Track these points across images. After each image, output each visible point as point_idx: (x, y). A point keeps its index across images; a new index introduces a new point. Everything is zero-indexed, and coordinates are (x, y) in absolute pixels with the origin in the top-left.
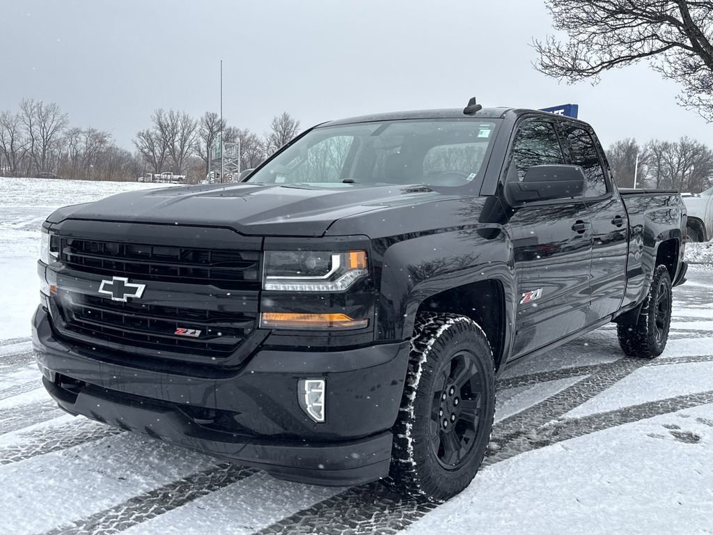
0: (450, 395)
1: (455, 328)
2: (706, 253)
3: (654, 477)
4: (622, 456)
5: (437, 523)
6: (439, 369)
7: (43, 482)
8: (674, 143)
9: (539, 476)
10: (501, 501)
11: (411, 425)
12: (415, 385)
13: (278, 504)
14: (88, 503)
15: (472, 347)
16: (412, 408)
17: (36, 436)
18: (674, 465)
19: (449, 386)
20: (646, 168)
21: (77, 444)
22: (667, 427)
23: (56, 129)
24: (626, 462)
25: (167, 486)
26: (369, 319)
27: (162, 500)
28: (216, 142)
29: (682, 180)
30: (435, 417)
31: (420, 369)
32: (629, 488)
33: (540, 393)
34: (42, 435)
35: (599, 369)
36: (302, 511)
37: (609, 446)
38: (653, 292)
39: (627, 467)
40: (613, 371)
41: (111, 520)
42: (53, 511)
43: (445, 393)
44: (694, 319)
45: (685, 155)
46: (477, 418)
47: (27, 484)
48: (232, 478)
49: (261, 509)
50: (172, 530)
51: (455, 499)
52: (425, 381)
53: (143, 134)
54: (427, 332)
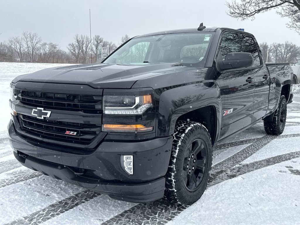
0: (192, 158)
1: (194, 128)
2: (298, 89)
3: (283, 192)
4: (269, 182)
5: (186, 217)
6: (187, 148)
7: (13, 197)
8: (282, 44)
9: (232, 192)
10: (215, 205)
11: (174, 174)
12: (176, 155)
13: (115, 208)
14: (31, 207)
15: (202, 137)
16: (174, 166)
17: (14, 175)
18: (292, 186)
19: (191, 154)
20: (271, 54)
21: (31, 178)
22: (287, 167)
23: (37, 43)
24: (270, 185)
25: (67, 199)
26: (153, 127)
27: (64, 206)
28: (100, 47)
29: (286, 59)
30: (185, 169)
31: (178, 148)
32: (272, 198)
33: (231, 152)
34: (16, 174)
35: (256, 140)
36: (126, 211)
37: (262, 177)
38: (279, 107)
39: (271, 187)
40: (262, 141)
41: (40, 216)
42: (15, 212)
43: (189, 157)
44: (295, 117)
45: (287, 48)
46: (204, 168)
47: (6, 198)
48: (96, 195)
49: (107, 210)
50: (67, 221)
51: (194, 204)
52: (180, 154)
53: (71, 44)
54: (181, 131)
